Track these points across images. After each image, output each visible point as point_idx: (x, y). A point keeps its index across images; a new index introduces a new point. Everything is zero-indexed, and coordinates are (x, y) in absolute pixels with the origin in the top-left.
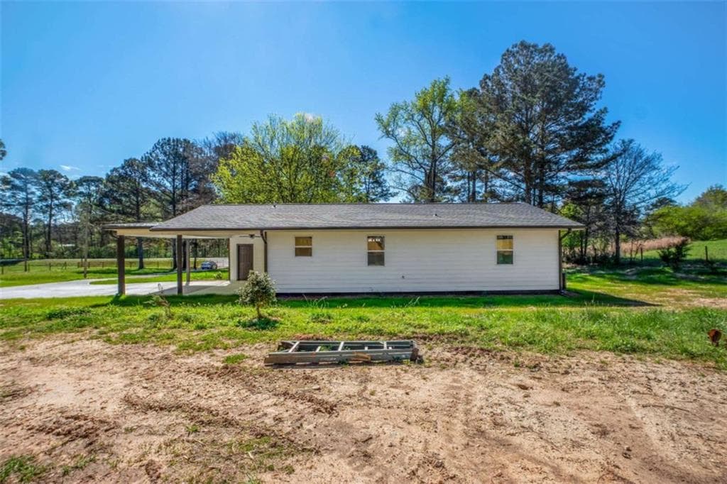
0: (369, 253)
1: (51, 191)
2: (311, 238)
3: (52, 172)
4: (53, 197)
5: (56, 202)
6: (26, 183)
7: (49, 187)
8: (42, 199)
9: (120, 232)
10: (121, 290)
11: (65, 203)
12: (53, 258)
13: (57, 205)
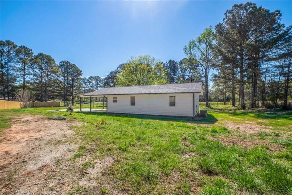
0: (131, 102)
1: (97, 82)
2: (117, 97)
3: (98, 77)
4: (98, 84)
5: (99, 85)
6: (92, 80)
7: (97, 81)
8: (96, 85)
9: (80, 96)
10: (81, 110)
11: (101, 86)
12: (97, 102)
13: (99, 86)
